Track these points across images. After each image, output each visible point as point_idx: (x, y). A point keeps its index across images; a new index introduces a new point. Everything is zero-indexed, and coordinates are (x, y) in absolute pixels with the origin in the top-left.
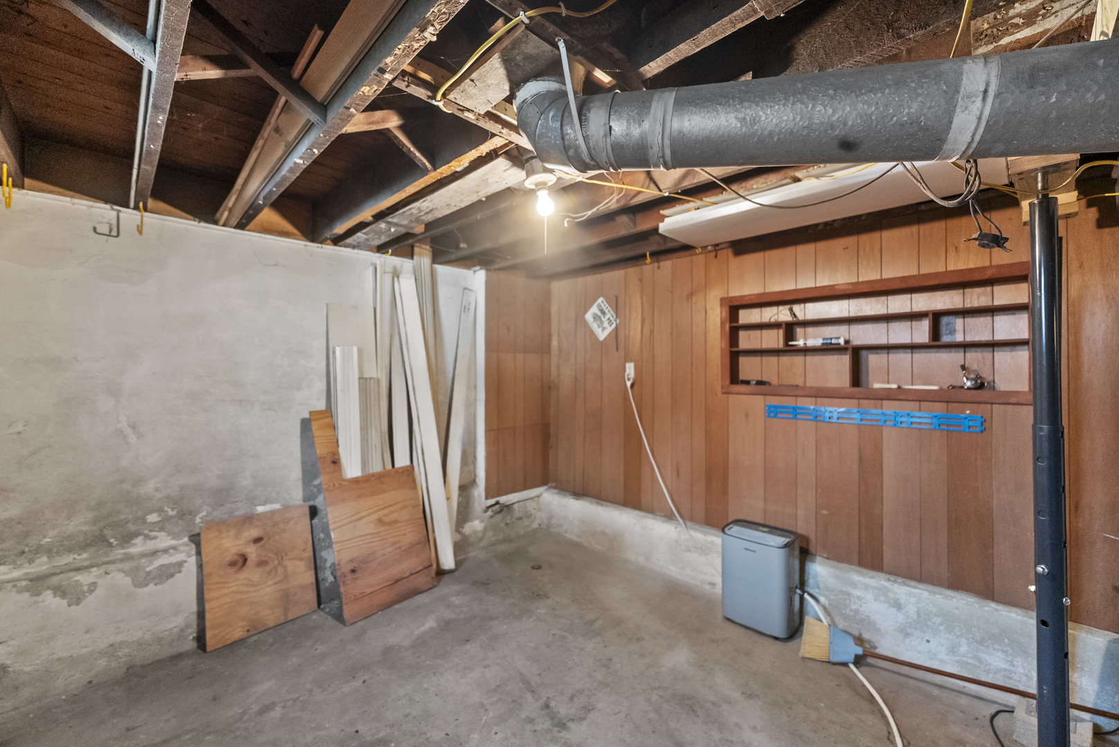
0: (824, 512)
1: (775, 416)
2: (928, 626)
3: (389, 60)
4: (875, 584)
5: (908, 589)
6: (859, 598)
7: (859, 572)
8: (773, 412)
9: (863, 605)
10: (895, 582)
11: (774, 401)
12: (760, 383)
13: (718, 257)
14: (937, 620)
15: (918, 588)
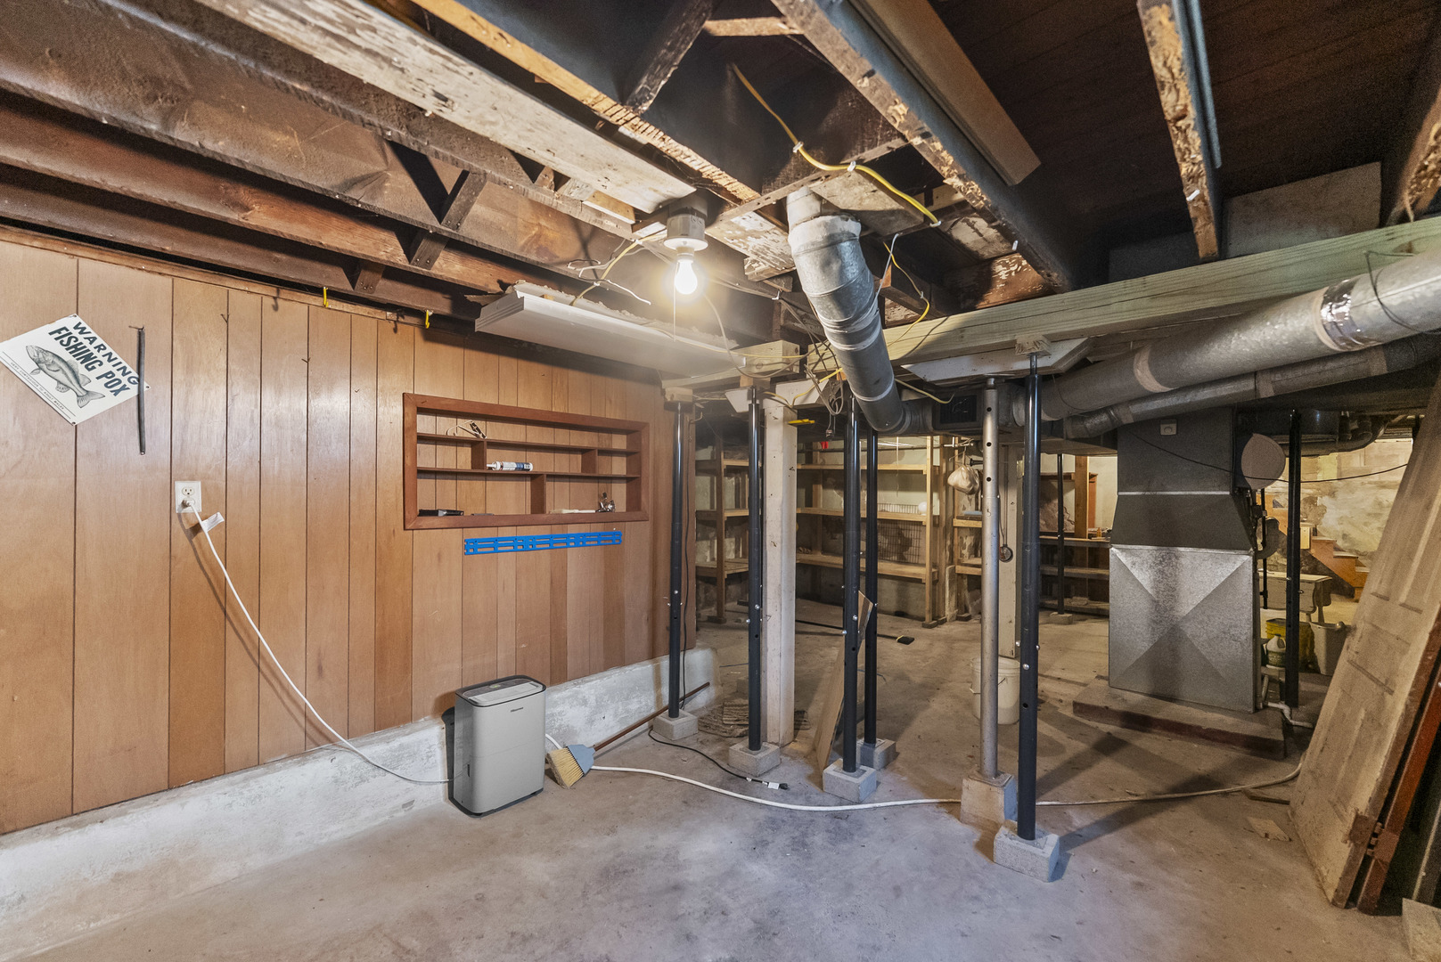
0: (524, 646)
1: (475, 553)
2: (602, 706)
3: (939, 146)
4: (569, 694)
5: (589, 684)
6: (560, 713)
7: (555, 690)
8: (471, 547)
9: (564, 718)
10: (579, 684)
11: (475, 534)
12: (451, 513)
13: (399, 333)
14: (606, 697)
15: (592, 680)
